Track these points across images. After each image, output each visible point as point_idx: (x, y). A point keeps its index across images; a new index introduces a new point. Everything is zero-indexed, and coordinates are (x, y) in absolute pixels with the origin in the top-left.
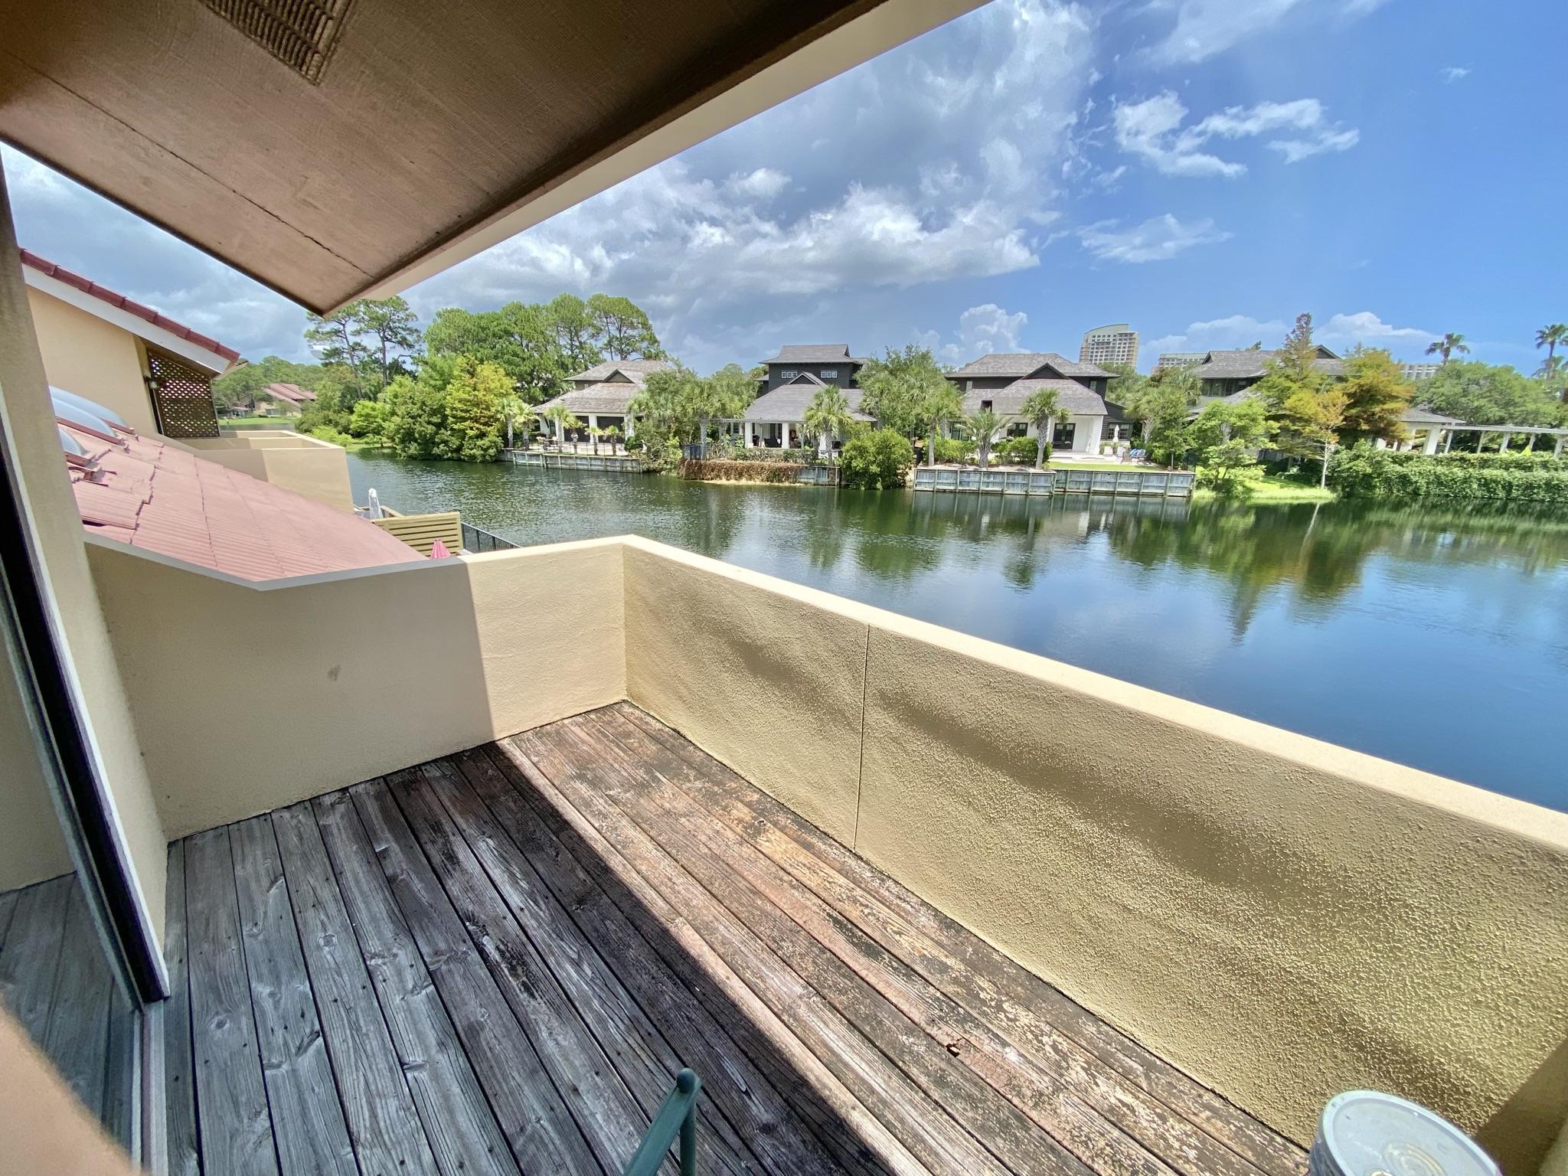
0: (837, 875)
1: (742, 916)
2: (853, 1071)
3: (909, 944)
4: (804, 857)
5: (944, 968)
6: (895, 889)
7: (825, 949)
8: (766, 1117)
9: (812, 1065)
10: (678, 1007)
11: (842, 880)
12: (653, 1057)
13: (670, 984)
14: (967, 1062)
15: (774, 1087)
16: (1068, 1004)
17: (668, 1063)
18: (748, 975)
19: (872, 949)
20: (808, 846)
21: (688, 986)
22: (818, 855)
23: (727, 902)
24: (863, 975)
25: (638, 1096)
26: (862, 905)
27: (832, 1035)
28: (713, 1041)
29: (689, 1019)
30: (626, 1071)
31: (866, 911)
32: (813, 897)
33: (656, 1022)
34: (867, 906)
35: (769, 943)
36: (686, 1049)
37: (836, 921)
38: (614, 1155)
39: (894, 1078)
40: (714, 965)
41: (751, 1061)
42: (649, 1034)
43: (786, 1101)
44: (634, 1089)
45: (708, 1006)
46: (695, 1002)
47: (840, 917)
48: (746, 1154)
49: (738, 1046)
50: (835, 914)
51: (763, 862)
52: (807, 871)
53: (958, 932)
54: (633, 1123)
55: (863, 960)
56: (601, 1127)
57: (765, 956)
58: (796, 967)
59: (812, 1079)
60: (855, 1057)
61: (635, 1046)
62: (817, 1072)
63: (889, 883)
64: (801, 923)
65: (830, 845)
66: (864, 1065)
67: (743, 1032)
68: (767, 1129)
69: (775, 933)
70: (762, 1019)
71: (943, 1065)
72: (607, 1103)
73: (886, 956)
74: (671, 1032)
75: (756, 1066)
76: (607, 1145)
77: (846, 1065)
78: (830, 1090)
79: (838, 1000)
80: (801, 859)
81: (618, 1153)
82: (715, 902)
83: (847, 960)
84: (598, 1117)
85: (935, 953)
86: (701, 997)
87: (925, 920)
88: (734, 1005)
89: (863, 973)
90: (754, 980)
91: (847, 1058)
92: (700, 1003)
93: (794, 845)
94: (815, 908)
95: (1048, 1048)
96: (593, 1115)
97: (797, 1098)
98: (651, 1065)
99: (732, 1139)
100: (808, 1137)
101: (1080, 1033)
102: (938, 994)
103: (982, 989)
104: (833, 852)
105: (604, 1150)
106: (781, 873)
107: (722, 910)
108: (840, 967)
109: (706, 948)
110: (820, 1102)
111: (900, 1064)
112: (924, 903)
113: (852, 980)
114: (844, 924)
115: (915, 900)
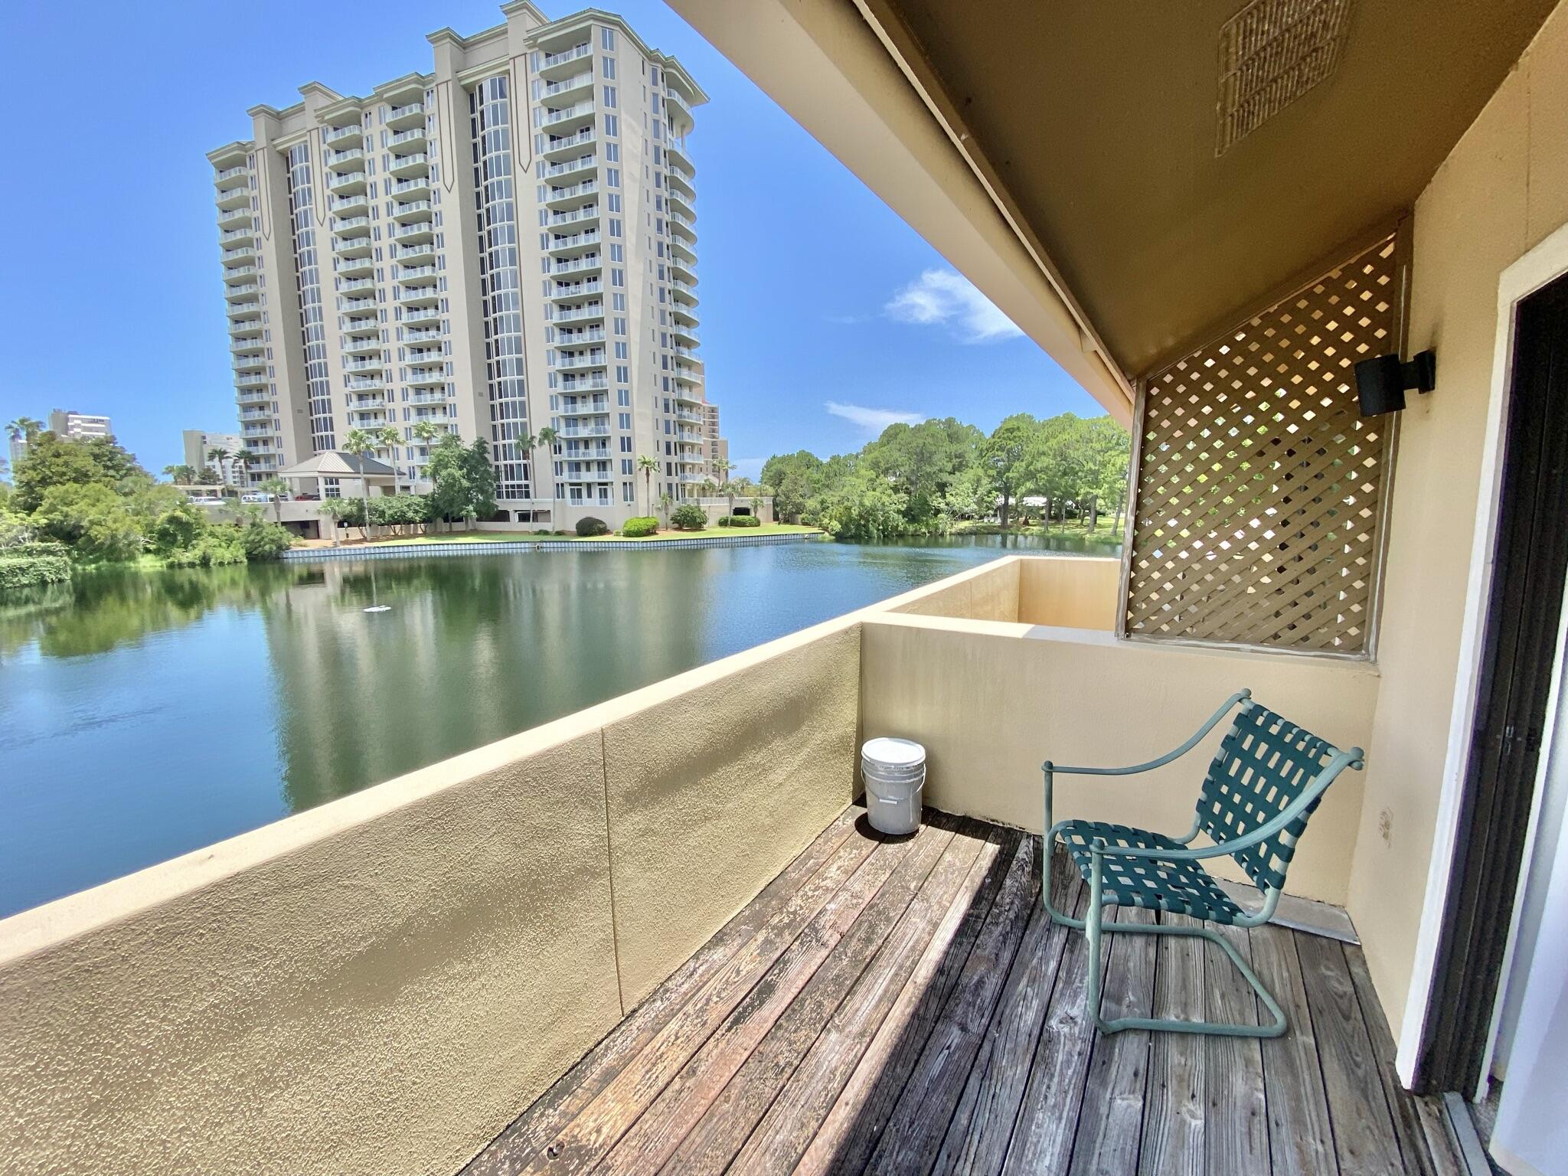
0: (665, 1032)
1: (755, 1118)
2: (888, 987)
3: (750, 962)
4: (634, 1074)
5: (767, 941)
6: (679, 979)
7: (776, 1024)
8: (956, 1031)
9: (898, 1012)
10: (905, 1140)
11: (673, 1026)
12: (968, 1140)
13: (884, 1162)
14: (847, 928)
15: (931, 1033)
16: (777, 882)
17: (965, 1122)
18: (836, 1085)
19: (764, 990)
20: (609, 1076)
21: (875, 1141)
22: (626, 1061)
23: (737, 1145)
24: (798, 990)
25: (1008, 1134)
26: (707, 1004)
27: (866, 1004)
28: (921, 1092)
29: (912, 1123)
30: (996, 1159)
31: (715, 999)
32: (705, 1049)
33: (934, 1155)
34: (708, 1000)
35: (787, 1076)
36: (942, 1111)
37: (736, 1022)
38: (1060, 1131)
39: (879, 964)
40: (837, 1125)
41: (920, 1055)
42: (949, 1157)
43: (936, 1023)
44: (1005, 1144)
45: (889, 1110)
46: (891, 1124)
47: (731, 1019)
48: (989, 1035)
49: (913, 1070)
50: (727, 1024)
51: (648, 1123)
52: (660, 1066)
53: (725, 934)
54: (1029, 1128)
55: (779, 993)
56: (1052, 1155)
57: (804, 1077)
58: (809, 1043)
59: (910, 1010)
60: (876, 986)
61: (969, 1165)
62: (902, 1007)
63: (670, 985)
64: (746, 1054)
65: (607, 1048)
66: (880, 981)
67: (898, 1070)
68: (964, 1028)
69: (770, 1074)
70: (876, 1058)
71: (855, 940)
72: (1031, 1162)
73: (768, 978)
74: (935, 1134)
75: (923, 1049)
76: (1059, 1139)
77: (886, 991)
78: (911, 998)
79: (829, 1006)
80: (637, 1078)
81: (1057, 1128)
82: (738, 1162)
83: (784, 1005)
84: (1047, 1162)
85: (754, 947)
86: (882, 1122)
87: (718, 954)
88: (876, 1086)
89: (795, 991)
90: (838, 1078)
91: (880, 992)
92: (888, 1120)
93: (608, 1092)
94: (722, 1045)
95: (816, 893)
96: (1049, 1168)
97: (930, 1015)
98: (976, 1137)
99: (987, 1047)
100: (952, 1003)
101: (799, 880)
102: (797, 943)
103: (781, 921)
104: (621, 1043)
105: (1064, 1143)
106: (668, 1094)
107: (750, 1147)
108: (794, 1010)
109: (818, 1141)
110: (924, 1000)
111: (868, 960)
112: (696, 957)
113: (804, 1000)
114: (738, 1016)
115: (692, 964)
